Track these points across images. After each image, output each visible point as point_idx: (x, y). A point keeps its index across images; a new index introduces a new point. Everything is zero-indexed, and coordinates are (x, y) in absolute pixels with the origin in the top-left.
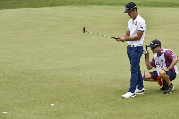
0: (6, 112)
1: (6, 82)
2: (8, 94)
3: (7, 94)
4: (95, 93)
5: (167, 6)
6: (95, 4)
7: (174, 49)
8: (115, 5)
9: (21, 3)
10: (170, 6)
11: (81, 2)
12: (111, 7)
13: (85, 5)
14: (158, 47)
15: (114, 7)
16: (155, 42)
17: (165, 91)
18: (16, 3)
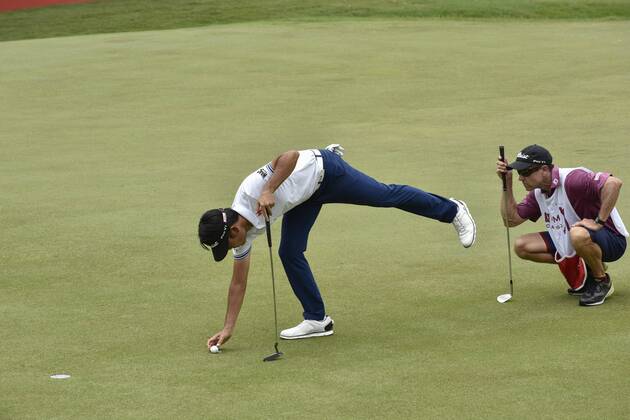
0: (64, 376)
1: (60, 278)
2: (67, 315)
3: (65, 315)
4: (354, 308)
5: (583, 17)
6: (349, 16)
7: (610, 157)
8: (415, 16)
9: (105, 14)
10: (597, 17)
11: (303, 9)
12: (401, 23)
13: (314, 19)
14: (541, 171)
15: (411, 23)
16: (533, 154)
17: (585, 297)
18: (88, 16)
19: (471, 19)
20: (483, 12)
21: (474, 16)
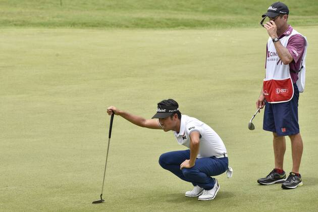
19: (91, 28)
20: (99, 24)
21: (93, 26)
